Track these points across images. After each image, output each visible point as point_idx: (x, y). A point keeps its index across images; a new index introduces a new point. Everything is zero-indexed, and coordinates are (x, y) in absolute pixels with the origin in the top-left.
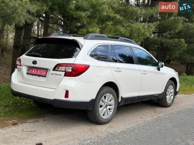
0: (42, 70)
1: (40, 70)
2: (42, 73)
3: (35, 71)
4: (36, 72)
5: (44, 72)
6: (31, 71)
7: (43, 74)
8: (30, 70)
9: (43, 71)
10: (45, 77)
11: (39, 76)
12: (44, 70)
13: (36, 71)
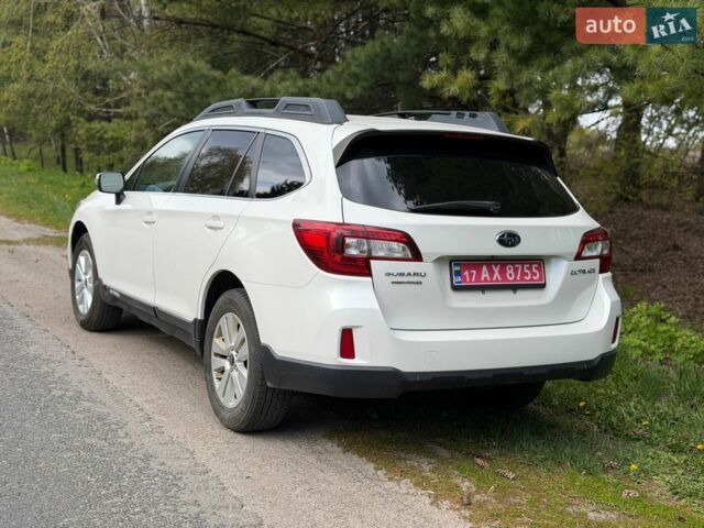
0: (523, 265)
1: (513, 265)
2: (524, 274)
3: (491, 273)
4: (497, 274)
5: (534, 270)
6: (471, 275)
7: (532, 279)
8: (466, 273)
9: (530, 269)
10: (542, 286)
11: (514, 288)
12: (531, 264)
13: (496, 270)
